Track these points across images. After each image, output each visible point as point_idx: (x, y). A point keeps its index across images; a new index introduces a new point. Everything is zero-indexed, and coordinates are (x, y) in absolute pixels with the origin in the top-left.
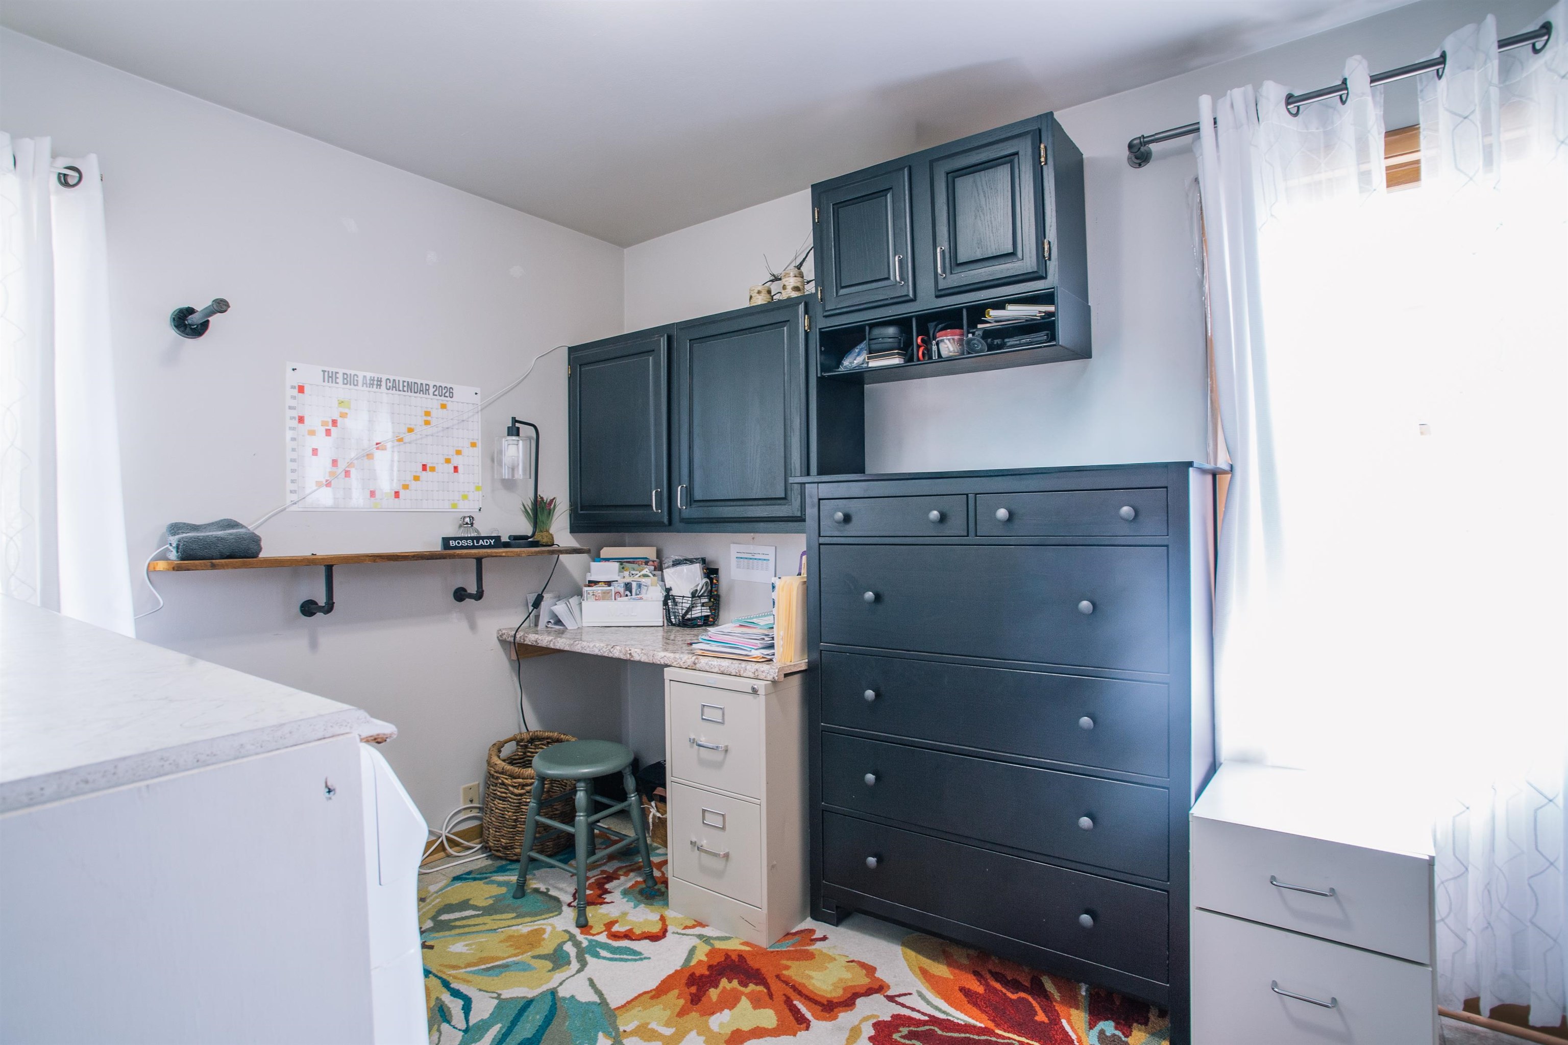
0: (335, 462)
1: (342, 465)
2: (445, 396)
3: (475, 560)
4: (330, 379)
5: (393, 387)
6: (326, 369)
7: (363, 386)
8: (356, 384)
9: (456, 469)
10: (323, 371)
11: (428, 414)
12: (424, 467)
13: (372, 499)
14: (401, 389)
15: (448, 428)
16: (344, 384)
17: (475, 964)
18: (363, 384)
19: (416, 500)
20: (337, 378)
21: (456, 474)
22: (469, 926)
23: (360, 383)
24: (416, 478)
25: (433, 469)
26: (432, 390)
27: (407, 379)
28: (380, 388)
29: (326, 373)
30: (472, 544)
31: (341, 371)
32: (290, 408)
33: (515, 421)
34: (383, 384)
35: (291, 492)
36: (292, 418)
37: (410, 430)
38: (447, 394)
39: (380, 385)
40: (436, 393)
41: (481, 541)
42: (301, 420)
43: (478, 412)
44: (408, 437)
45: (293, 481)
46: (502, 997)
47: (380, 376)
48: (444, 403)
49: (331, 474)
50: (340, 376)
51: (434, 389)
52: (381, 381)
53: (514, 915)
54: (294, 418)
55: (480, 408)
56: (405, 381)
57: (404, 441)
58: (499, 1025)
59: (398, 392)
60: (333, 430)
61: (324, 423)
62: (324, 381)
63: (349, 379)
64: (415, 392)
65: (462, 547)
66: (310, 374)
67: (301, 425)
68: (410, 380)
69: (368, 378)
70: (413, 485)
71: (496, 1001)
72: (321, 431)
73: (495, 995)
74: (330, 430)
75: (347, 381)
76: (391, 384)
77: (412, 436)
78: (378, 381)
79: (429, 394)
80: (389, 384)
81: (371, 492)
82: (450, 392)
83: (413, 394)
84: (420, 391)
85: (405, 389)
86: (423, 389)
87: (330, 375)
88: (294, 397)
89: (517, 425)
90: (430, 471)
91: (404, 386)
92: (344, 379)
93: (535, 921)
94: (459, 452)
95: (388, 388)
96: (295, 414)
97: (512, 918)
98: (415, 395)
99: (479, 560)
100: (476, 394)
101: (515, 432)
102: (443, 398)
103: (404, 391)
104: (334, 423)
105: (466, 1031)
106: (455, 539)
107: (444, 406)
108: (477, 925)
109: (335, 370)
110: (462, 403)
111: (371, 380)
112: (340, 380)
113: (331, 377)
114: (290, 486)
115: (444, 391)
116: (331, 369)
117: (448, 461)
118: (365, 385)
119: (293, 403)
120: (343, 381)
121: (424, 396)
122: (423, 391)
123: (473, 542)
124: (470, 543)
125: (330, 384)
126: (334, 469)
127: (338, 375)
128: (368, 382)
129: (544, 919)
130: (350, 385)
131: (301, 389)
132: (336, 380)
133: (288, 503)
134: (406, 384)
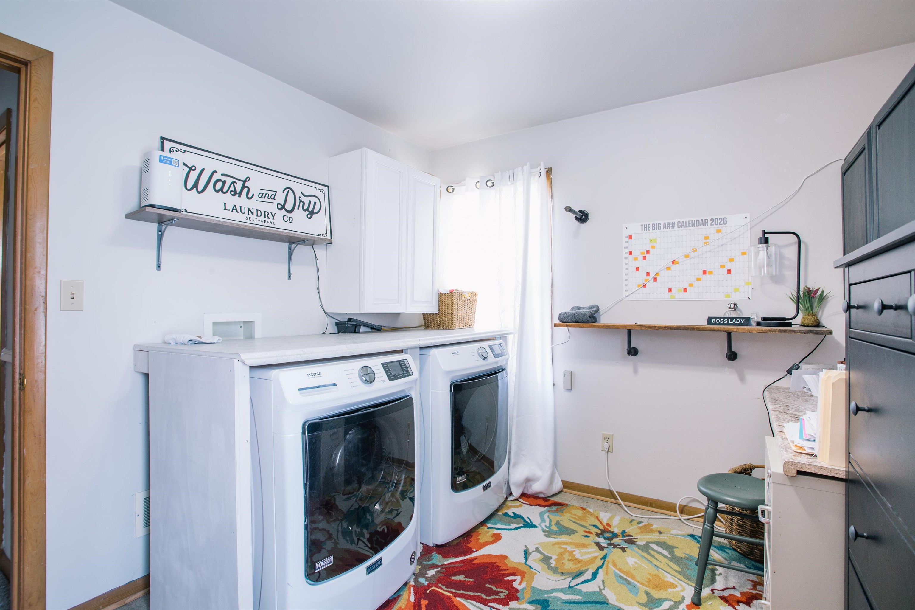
0: (648, 274)
1: (652, 275)
2: (720, 224)
3: (726, 333)
4: (645, 229)
5: (682, 226)
6: (643, 224)
7: (664, 229)
8: (659, 228)
9: (729, 272)
10: (641, 225)
11: (706, 238)
12: (704, 272)
13: (670, 293)
14: (687, 225)
15: (723, 245)
16: (653, 230)
17: (622, 571)
18: (664, 227)
19: (699, 293)
20: (649, 227)
21: (729, 275)
22: (654, 557)
23: (662, 227)
24: (699, 279)
25: (711, 273)
26: (709, 222)
27: (691, 219)
28: (674, 228)
29: (643, 226)
30: (727, 322)
31: (651, 223)
32: (625, 248)
33: (764, 233)
34: (676, 225)
35: (626, 291)
36: (626, 253)
37: (695, 250)
38: (722, 223)
39: (674, 226)
40: (713, 223)
41: (734, 320)
42: (630, 253)
43: (748, 230)
44: (692, 255)
45: (626, 285)
46: (603, 591)
47: (673, 221)
48: (720, 228)
49: (646, 280)
50: (651, 226)
51: (711, 222)
52: (674, 224)
53: (679, 569)
54: (627, 253)
55: (749, 227)
56: (690, 221)
57: (690, 257)
58: (580, 598)
59: (685, 228)
60: (647, 256)
61: (642, 253)
62: (642, 231)
63: (655, 227)
64: (697, 226)
65: (720, 324)
66: (635, 229)
67: (630, 256)
68: (693, 219)
69: (667, 224)
70: (696, 283)
71: (598, 590)
72: (641, 258)
73: (602, 587)
74: (645, 256)
75: (655, 228)
76: (681, 224)
77: (696, 254)
78: (672, 224)
79: (707, 225)
80: (679, 225)
81: (669, 289)
82: (724, 221)
83: (696, 227)
84: (701, 224)
85: (690, 225)
86: (704, 223)
87: (645, 227)
88: (627, 242)
89: (766, 235)
90: (708, 274)
91: (689, 224)
92: (653, 227)
93: (681, 581)
94: (731, 260)
95: (679, 227)
96: (627, 250)
97: (676, 571)
98: (698, 227)
99: (729, 334)
100: (746, 218)
101: (763, 241)
102: (718, 226)
103: (689, 227)
104: (648, 252)
105: (570, 587)
106: (716, 318)
107: (719, 231)
108: (657, 559)
109: (647, 223)
110: (734, 226)
111: (668, 224)
112: (651, 228)
113: (646, 228)
114: (625, 288)
115: (719, 221)
116: (645, 223)
117: (722, 267)
118: (665, 228)
119: (627, 245)
120: (653, 228)
121: (704, 227)
122: (703, 224)
123: (728, 321)
124: (726, 321)
125: (646, 231)
126: (648, 277)
127: (649, 226)
128: (667, 226)
129: (686, 583)
130: (656, 229)
131: (630, 237)
132: (648, 229)
133: (624, 296)
134: (690, 222)
